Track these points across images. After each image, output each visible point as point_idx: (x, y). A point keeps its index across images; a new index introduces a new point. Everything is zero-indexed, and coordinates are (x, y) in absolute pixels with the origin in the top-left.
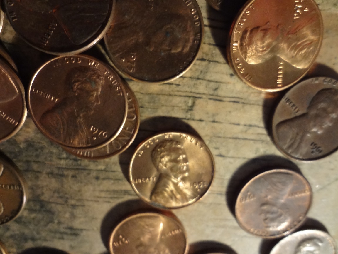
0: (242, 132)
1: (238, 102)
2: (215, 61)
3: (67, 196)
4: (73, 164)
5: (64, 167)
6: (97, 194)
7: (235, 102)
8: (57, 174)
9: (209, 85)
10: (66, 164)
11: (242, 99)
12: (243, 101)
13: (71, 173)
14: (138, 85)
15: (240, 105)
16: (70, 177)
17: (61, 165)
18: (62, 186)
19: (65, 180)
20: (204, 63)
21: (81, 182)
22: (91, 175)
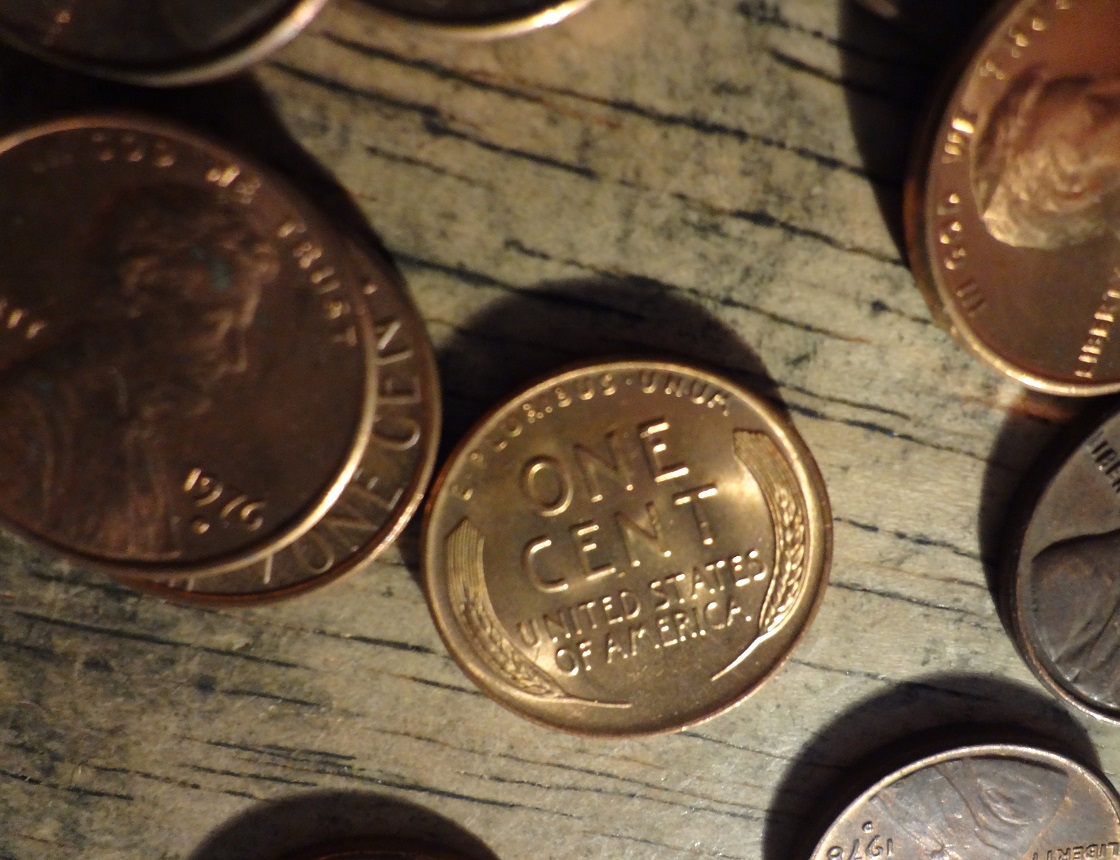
0: (881, 563)
1: (887, 431)
2: (816, 235)
3: (53, 745)
4: (101, 611)
5: (55, 616)
6: (196, 753)
7: (871, 427)
8: (18, 645)
9: (771, 335)
10: (69, 607)
11: (905, 417)
12: (908, 428)
13: (85, 648)
14: (452, 293)
15: (894, 445)
16: (78, 666)
17: (40, 604)
18: (38, 700)
19: (52, 674)
20: (766, 236)
21: (129, 696)
22: (179, 669)
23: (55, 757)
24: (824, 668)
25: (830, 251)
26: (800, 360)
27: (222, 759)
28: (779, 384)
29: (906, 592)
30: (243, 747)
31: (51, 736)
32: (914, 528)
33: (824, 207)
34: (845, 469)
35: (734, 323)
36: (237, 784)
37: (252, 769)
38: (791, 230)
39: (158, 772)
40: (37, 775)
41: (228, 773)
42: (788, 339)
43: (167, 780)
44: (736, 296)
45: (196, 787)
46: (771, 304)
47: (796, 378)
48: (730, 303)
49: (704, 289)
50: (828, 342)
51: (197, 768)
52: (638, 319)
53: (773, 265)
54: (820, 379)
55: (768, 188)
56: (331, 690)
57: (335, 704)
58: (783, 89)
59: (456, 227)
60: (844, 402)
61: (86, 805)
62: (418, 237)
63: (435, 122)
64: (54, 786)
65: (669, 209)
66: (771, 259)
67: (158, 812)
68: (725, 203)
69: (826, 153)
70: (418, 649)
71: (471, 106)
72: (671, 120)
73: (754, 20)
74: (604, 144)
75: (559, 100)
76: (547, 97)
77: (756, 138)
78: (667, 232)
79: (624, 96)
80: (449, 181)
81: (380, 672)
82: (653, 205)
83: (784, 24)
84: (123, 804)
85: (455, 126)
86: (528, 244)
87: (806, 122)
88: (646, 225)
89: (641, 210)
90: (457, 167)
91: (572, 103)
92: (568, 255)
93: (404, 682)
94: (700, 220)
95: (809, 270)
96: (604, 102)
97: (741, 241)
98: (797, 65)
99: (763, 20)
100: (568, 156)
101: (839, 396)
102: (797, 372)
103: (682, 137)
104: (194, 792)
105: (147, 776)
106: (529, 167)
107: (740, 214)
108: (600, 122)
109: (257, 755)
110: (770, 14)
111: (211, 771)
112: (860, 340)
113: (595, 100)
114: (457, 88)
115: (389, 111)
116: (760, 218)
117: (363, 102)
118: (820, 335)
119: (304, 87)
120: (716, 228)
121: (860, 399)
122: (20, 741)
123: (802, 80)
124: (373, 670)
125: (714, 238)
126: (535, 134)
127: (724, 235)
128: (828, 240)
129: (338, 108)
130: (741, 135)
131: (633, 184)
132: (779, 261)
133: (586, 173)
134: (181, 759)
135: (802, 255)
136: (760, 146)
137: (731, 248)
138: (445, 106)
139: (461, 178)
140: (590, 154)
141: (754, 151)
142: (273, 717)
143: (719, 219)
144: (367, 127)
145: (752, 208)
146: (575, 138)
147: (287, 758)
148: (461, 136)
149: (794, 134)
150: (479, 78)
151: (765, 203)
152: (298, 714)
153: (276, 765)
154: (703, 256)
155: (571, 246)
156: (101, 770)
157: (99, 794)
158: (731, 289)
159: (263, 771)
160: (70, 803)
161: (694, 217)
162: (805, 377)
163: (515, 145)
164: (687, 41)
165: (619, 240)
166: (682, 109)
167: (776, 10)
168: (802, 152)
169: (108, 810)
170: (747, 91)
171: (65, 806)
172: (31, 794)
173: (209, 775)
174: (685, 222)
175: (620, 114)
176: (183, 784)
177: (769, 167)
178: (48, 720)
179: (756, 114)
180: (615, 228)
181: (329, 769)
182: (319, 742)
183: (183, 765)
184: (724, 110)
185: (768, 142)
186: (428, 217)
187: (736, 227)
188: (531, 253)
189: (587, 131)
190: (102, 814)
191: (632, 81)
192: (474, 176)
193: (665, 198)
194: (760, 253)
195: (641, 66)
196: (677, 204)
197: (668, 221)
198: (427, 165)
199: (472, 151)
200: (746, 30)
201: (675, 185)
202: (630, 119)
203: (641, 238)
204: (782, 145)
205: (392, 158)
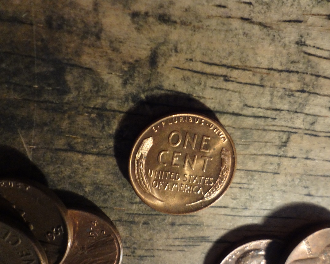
23: (135, 249)
24: (321, 197)
25: (319, 96)
26: (313, 124)
27: (177, 243)
28: (308, 130)
30: (182, 238)
31: (134, 243)
33: (317, 86)
34: (324, 148)
35: (298, 117)
36: (181, 248)
37: (184, 244)
38: (310, 93)
39: (161, 248)
40: (130, 254)
41: (179, 246)
42: (310, 119)
43: (163, 250)
44: (298, 111)
45: (171, 250)
46: (306, 111)
47: (312, 128)
48: (296, 112)
49: (290, 110)
50: (319, 118)
51: (171, 246)
52: (275, 119)
53: (306, 102)
54: (318, 127)
55: (304, 84)
56: (204, 221)
57: (205, 224)
58: (307, 60)
59: (232, 103)
60: (323, 132)
61: (142, 260)
62: (223, 106)
63: (226, 79)
64: (134, 256)
65: (281, 92)
66: (306, 100)
67: (161, 259)
68: (294, 89)
69: (317, 74)
70: (225, 207)
71: (235, 74)
72: (281, 71)
73: (299, 45)
74: (266, 79)
75: (255, 70)
76: (252, 69)
77: (301, 72)
78: (281, 97)
79: (270, 67)
80: (230, 92)
81: (216, 214)
82: (278, 92)
83: (306, 45)
84: (152, 258)
85: (231, 79)
86: (249, 104)
87: (312, 67)
88: (276, 96)
89: (275, 93)
90: (232, 89)
91: (258, 70)
92: (259, 106)
93: (221, 216)
94: (289, 93)
95: (315, 101)
96: (266, 69)
97: (298, 97)
98: (310, 54)
99: (301, 45)
100: (258, 82)
101: (322, 130)
102: (313, 126)
103: (284, 75)
104: (170, 252)
105: (158, 250)
106: (249, 86)
107: (298, 91)
108: (265, 74)
109: (185, 240)
110: (303, 44)
111: (174, 246)
112: (327, 117)
113: (263, 68)
114: (231, 70)
115: (216, 77)
116: (303, 91)
117: (209, 76)
118: (317, 117)
119: (195, 75)
120: (293, 95)
121: (327, 131)
122: (126, 246)
123: (311, 58)
124: (214, 214)
125: (292, 97)
126: (250, 78)
127: (295, 96)
128: (318, 94)
129: (203, 78)
130: (298, 72)
131: (273, 87)
132: (308, 100)
133: (262, 86)
134: (167, 244)
135: (313, 98)
136: (302, 74)
137: (296, 99)
138: (228, 75)
139: (233, 91)
140: (263, 81)
141: (301, 76)
142: (190, 230)
143: (293, 93)
144: (211, 82)
145: (301, 89)
146: (259, 78)
147: (193, 239)
148: (233, 81)
149: (310, 70)
150: (237, 67)
151: (303, 87)
152: (196, 228)
153: (190, 242)
154: (290, 102)
155: (259, 104)
156: (146, 250)
157: (146, 256)
158: (296, 109)
159: (187, 244)
160: (138, 260)
161: (287, 93)
162: (314, 127)
163: (245, 81)
164: (285, 52)
165: (270, 101)
166: (284, 68)
167: (304, 42)
168: (312, 75)
169: (148, 260)
170: (298, 62)
171: (137, 261)
172: (128, 259)
173: (174, 247)
174: (285, 94)
175: (269, 71)
176: (167, 250)
177: (304, 79)
178: (133, 239)
179: (301, 67)
180: (269, 98)
181: (204, 241)
182: (201, 234)
183: (167, 245)
184: (293, 67)
185: (304, 73)
186: (225, 102)
187: (297, 94)
188: (250, 107)
189: (262, 76)
190: (146, 261)
191: (272, 63)
192: (236, 90)
193: (281, 90)
194: (303, 99)
195: (274, 59)
196: (284, 90)
197: (281, 95)
198: (225, 89)
199: (235, 84)
200: (298, 48)
201: (283, 86)
202: (272, 72)
203: (275, 100)
204: (307, 73)
205: (216, 88)
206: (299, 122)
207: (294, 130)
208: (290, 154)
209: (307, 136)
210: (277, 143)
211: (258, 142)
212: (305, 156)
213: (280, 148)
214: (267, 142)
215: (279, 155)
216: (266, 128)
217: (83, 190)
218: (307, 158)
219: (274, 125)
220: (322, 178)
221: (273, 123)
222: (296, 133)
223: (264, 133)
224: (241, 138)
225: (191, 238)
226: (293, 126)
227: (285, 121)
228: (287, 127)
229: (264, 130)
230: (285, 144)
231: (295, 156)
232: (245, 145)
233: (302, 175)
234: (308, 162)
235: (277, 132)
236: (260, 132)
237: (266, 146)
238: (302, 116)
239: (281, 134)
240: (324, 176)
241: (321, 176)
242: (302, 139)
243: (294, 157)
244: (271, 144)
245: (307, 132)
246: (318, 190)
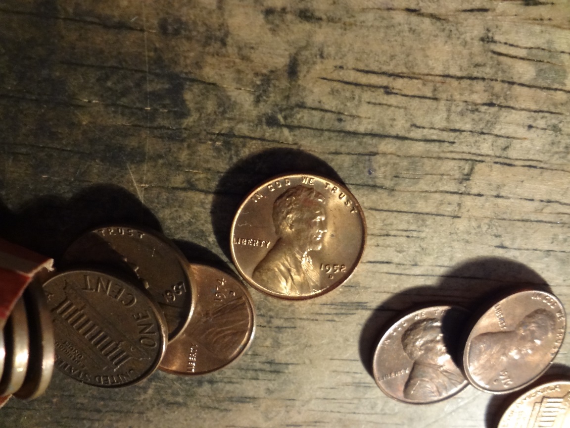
23: (271, 317)
24: (519, 249)
25: (514, 111)
26: (506, 148)
27: (325, 310)
28: (499, 157)
29: (545, 220)
30: (332, 304)
31: (270, 310)
32: (545, 198)
33: (511, 97)
34: (522, 182)
35: (484, 139)
36: (330, 317)
37: (335, 311)
38: (500, 106)
39: (305, 317)
40: (265, 324)
41: (327, 314)
42: (502, 142)
43: (308, 319)
44: (485, 131)
45: (317, 320)
46: (496, 132)
47: (505, 154)
48: (482, 133)
49: (474, 130)
50: (515, 141)
51: (317, 314)
52: (453, 143)
53: (496, 119)
54: (513, 153)
55: (493, 95)
56: (360, 281)
57: (361, 285)
58: (496, 62)
59: (395, 123)
60: (520, 160)
61: (281, 332)
62: (384, 127)
63: (388, 91)
64: (270, 327)
65: (462, 106)
66: (495, 117)
67: (305, 331)
68: (479, 101)
69: (511, 80)
70: (387, 263)
71: (399, 84)
72: (461, 78)
73: (486, 42)
74: (440, 89)
75: (426, 77)
76: (422, 77)
77: (488, 79)
78: (462, 114)
79: (446, 73)
80: (393, 108)
81: (376, 272)
82: (457, 106)
83: (495, 42)
84: (293, 330)
85: (394, 91)
86: (418, 124)
87: (504, 72)
88: (455, 112)
89: (453, 108)
90: (395, 104)
91: (430, 78)
92: (431, 126)
93: (383, 274)
94: (472, 108)
95: (508, 118)
96: (440, 76)
97: (485, 113)
98: (500, 54)
99: (488, 42)
100: (430, 95)
101: (518, 158)
102: (505, 152)
103: (465, 83)
104: (316, 322)
105: (300, 319)
106: (417, 100)
107: (484, 104)
108: (439, 82)
109: (336, 306)
110: (490, 40)
111: (322, 314)
112: (525, 139)
113: (437, 75)
114: (394, 79)
115: (373, 90)
116: (491, 104)
117: (365, 88)
118: (512, 139)
119: (347, 86)
120: (477, 110)
121: (526, 158)
122: (260, 313)
123: (501, 58)
124: (373, 272)
125: (477, 113)
126: (419, 89)
127: (480, 112)
128: (513, 108)
129: (357, 91)
130: (483, 79)
131: (451, 100)
132: (498, 117)
133: (436, 99)
134: (312, 311)
135: (505, 114)
136: (490, 82)
137: (482, 115)
138: (390, 85)
139: (397, 107)
140: (436, 93)
141: (488, 83)
142: (341, 293)
143: (478, 107)
144: (367, 96)
145: (488, 102)
146: (431, 88)
147: (346, 306)
148: (396, 94)
149: (500, 76)
150: (401, 75)
151: (492, 99)
152: (349, 290)
153: (342, 309)
154: (473, 120)
155: (431, 123)
156: (286, 319)
157: (285, 328)
158: (482, 129)
159: (338, 311)
160: (276, 332)
161: (470, 107)
162: (508, 154)
163: (412, 94)
164: (465, 52)
165: (446, 119)
166: (464, 74)
167: (492, 38)
168: (503, 81)
169: (288, 333)
170: (484, 65)
171: (274, 333)
172: (263, 331)
173: (321, 315)
174: (467, 110)
175: (445, 78)
176: (313, 320)
177: (493, 88)
178: (269, 304)
179: (488, 71)
180: (445, 115)
181: (360, 308)
182: (356, 298)
183: (312, 313)
184: (478, 72)
185: (492, 80)
186: (387, 122)
187: (483, 109)
188: (419, 127)
189: (435, 86)
190: (286, 334)
191: (448, 68)
192: (400, 105)
193: (461, 104)
194: (492, 116)
195: (451, 62)
196: (465, 104)
197: (462, 110)
198: (386, 105)
199: (400, 98)
200: (483, 46)
201: (464, 98)
202: (449, 80)
203: (453, 117)
204: (496, 80)
205: (375, 104)
206: (486, 147)
207: (480, 158)
208: (475, 191)
209: (498, 165)
210: (457, 176)
211: (431, 174)
212: (495, 194)
213: (461, 183)
214: (443, 175)
215: (460, 192)
216: (442, 155)
217: (206, 240)
218: (498, 196)
219: (452, 152)
220: (520, 224)
221: (451, 149)
222: (482, 161)
223: (439, 162)
224: (408, 170)
225: (343, 304)
226: (478, 152)
227: (467, 146)
228: (470, 153)
229: (439, 158)
230: (467, 177)
231: (482, 193)
232: (414, 178)
233: (491, 219)
234: (500, 201)
235: (455, 161)
236: (433, 161)
237: (441, 179)
238: (490, 139)
239: (462, 163)
240: (523, 221)
241: (519, 220)
242: (491, 171)
243: (480, 195)
244: (449, 177)
245: (497, 160)
246: (513, 240)
